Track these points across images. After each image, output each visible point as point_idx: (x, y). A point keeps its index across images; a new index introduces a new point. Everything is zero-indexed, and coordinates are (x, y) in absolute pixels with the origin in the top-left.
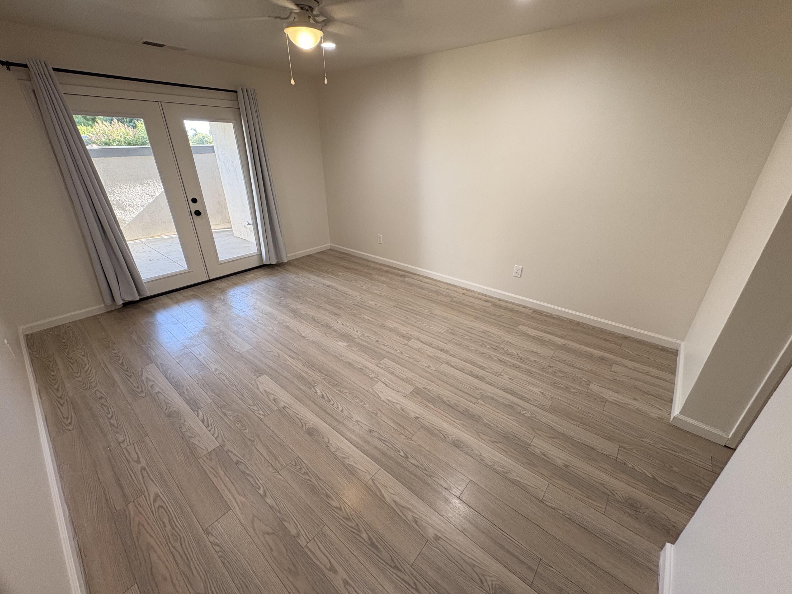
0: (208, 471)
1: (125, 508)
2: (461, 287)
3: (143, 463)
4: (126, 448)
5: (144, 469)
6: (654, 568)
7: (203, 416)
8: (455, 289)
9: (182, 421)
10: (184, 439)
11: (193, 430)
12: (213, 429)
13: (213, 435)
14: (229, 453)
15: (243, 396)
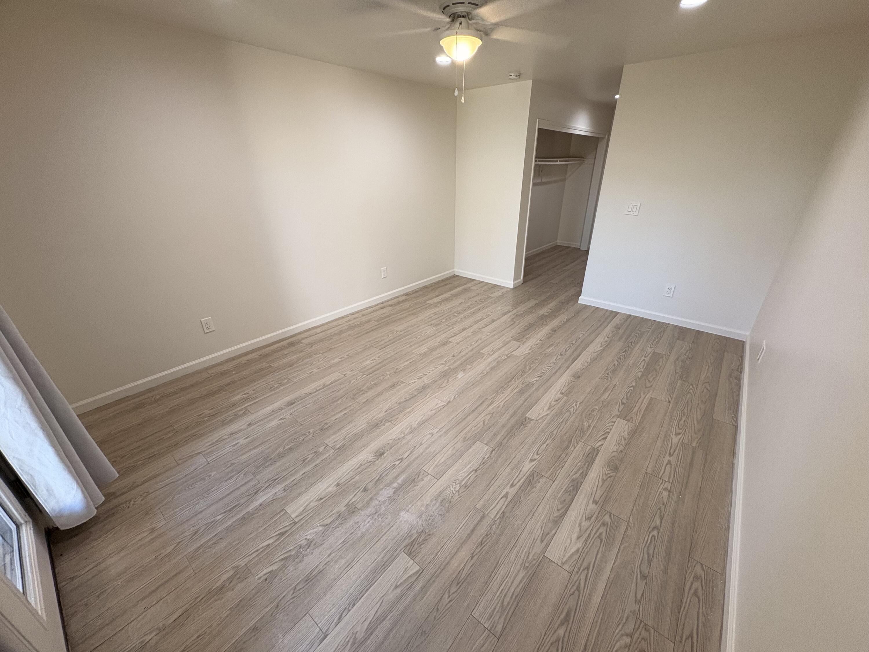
0: (641, 416)
1: (697, 447)
2: (350, 314)
3: (667, 458)
4: (669, 481)
5: (670, 454)
6: (584, 306)
7: (600, 440)
8: (354, 316)
9: (615, 454)
10: (629, 442)
11: (618, 440)
12: (609, 428)
13: (613, 426)
14: (620, 410)
15: (562, 422)
